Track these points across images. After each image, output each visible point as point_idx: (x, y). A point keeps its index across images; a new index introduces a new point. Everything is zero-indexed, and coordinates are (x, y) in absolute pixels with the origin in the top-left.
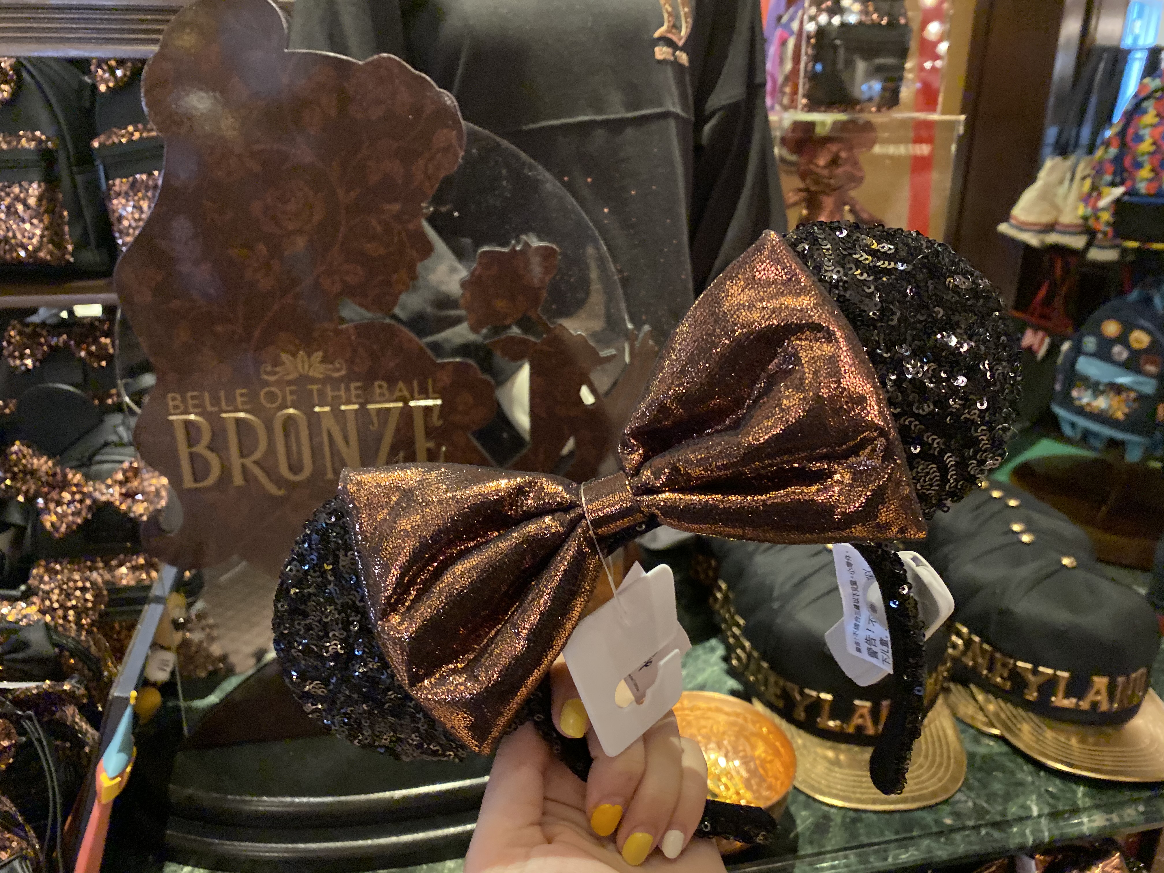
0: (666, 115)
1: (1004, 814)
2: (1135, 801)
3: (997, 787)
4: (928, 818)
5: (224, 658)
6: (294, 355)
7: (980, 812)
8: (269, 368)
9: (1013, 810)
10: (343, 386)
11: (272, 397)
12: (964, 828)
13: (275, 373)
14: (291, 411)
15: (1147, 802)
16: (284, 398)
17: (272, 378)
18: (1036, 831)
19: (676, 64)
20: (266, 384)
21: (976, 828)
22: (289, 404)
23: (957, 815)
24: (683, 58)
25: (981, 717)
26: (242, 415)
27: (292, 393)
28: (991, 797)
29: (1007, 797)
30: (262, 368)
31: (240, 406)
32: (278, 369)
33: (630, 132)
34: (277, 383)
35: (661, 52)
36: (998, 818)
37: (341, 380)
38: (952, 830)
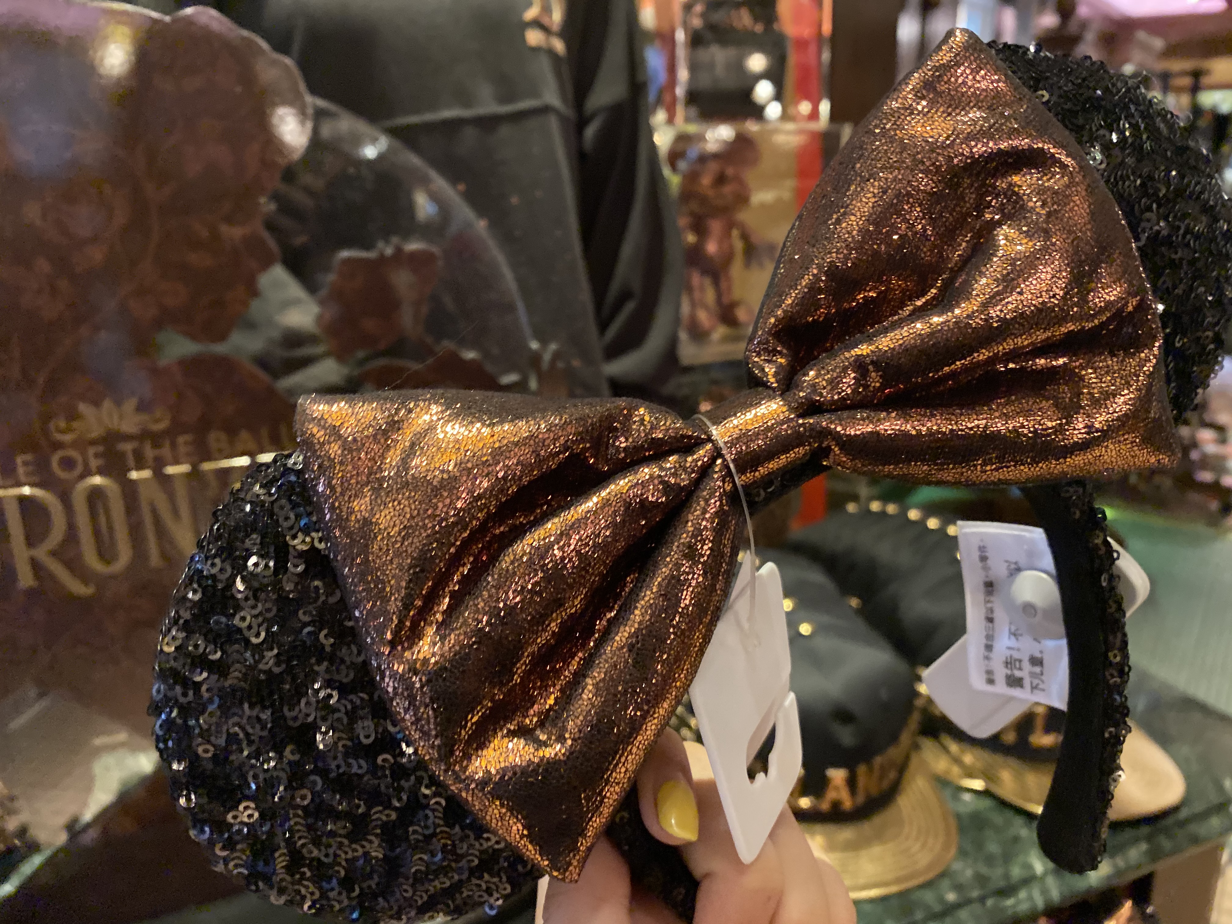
0: (545, 110)
1: (1007, 876)
2: (1136, 840)
3: (993, 847)
4: (928, 897)
5: (23, 831)
6: (97, 403)
7: (981, 880)
8: (62, 424)
9: (1016, 872)
10: (167, 444)
11: (68, 464)
12: (968, 902)
13: (69, 430)
14: (97, 480)
15: (1149, 839)
16: (86, 464)
17: (67, 438)
18: (1044, 892)
19: (551, 52)
20: (58, 446)
21: (982, 900)
22: (94, 469)
23: (958, 888)
24: (559, 46)
25: (956, 770)
26: (26, 490)
27: (96, 455)
28: (990, 860)
29: (1007, 858)
30: (52, 426)
31: (23, 478)
32: (75, 424)
33: (505, 131)
34: (75, 444)
35: (534, 37)
36: (1002, 884)
37: (166, 433)
38: (957, 906)
